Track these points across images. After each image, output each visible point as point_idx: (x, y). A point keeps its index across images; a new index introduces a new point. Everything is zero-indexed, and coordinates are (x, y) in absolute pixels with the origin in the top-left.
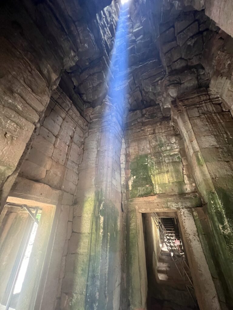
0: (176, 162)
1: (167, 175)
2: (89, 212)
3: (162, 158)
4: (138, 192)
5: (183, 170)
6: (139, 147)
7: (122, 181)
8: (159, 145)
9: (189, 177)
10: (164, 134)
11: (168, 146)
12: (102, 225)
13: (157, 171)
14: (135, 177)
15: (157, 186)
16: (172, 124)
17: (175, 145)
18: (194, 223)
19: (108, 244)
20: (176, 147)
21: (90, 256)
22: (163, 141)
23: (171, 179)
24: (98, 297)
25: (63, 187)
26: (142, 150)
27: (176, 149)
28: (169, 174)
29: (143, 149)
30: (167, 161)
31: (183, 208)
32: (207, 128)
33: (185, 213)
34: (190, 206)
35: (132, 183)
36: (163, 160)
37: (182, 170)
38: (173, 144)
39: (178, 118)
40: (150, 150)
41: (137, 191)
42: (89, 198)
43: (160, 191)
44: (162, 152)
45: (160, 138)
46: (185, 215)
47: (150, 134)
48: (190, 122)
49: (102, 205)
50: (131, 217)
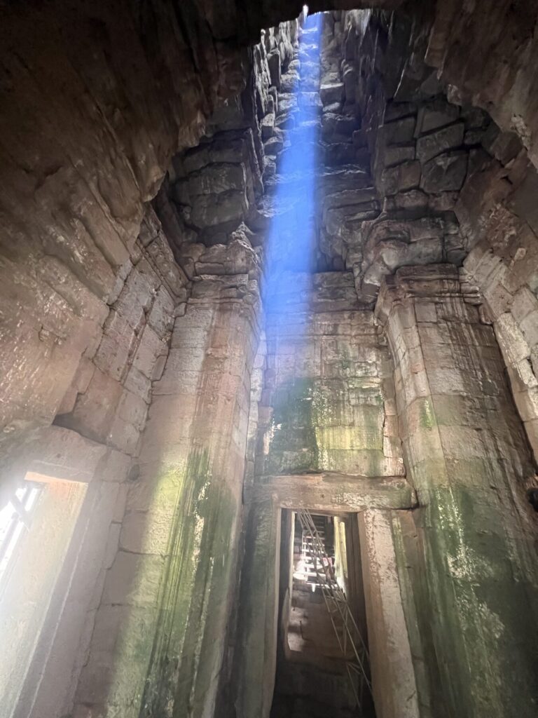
0: (371, 406)
1: (351, 432)
2: (168, 504)
3: (344, 391)
4: (283, 461)
5: (384, 426)
6: (296, 358)
7: (249, 432)
8: (341, 362)
9: (393, 443)
10: (355, 341)
11: (360, 367)
12: (198, 539)
13: (330, 419)
14: (279, 426)
15: (325, 454)
16: (374, 321)
17: (373, 369)
18: (391, 542)
19: (209, 584)
20: (375, 374)
21: (161, 611)
22: (351, 355)
23: (357, 443)
25: (111, 435)
26: (302, 367)
27: (375, 377)
28: (355, 430)
29: (305, 364)
30: (353, 402)
31: (372, 508)
33: (377, 518)
34: (388, 507)
35: (271, 439)
36: (346, 398)
37: (382, 426)
38: (370, 365)
39: (391, 314)
40: (321, 369)
41: (281, 459)
42: (172, 468)
43: (331, 464)
44: (346, 378)
45: (344, 347)
46: (376, 523)
47: (324, 334)
49: (203, 491)
50: (261, 518)
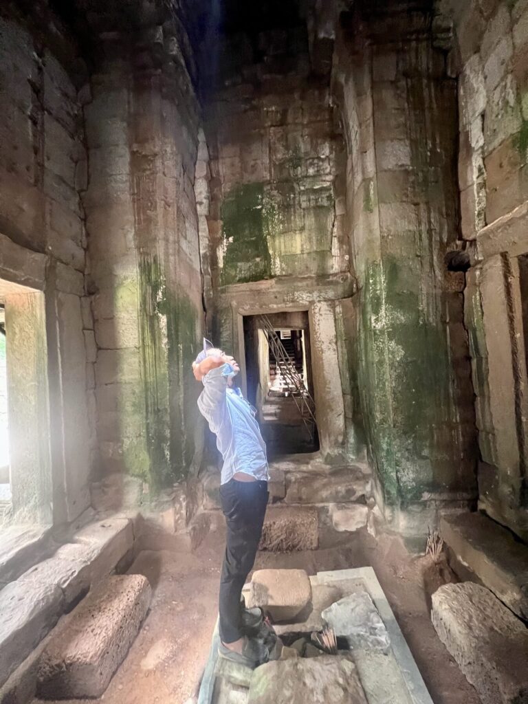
0: (322, 207)
1: (301, 236)
2: (130, 308)
3: (294, 195)
4: (238, 272)
5: (333, 226)
6: (242, 161)
7: (201, 248)
8: (291, 160)
9: (341, 242)
10: (306, 131)
11: (311, 164)
12: (164, 331)
13: (281, 226)
14: (231, 239)
15: (278, 261)
16: (329, 101)
17: (326, 164)
18: (333, 324)
19: (181, 363)
20: (328, 170)
21: (146, 383)
22: (303, 151)
23: (307, 247)
24: (169, 434)
25: (50, 248)
26: (250, 170)
27: (327, 174)
28: (305, 234)
29: (253, 166)
30: (304, 205)
31: (319, 301)
32: (402, 119)
33: (323, 309)
34: (333, 298)
35: (224, 252)
36: (297, 202)
37: (331, 227)
38: (323, 160)
39: (347, 80)
40: (270, 171)
41: (236, 270)
42: (126, 278)
43: (282, 269)
44: (297, 179)
45: (295, 139)
46: (321, 313)
47: (272, 126)
48: (372, 96)
49: (160, 293)
50: (223, 321)
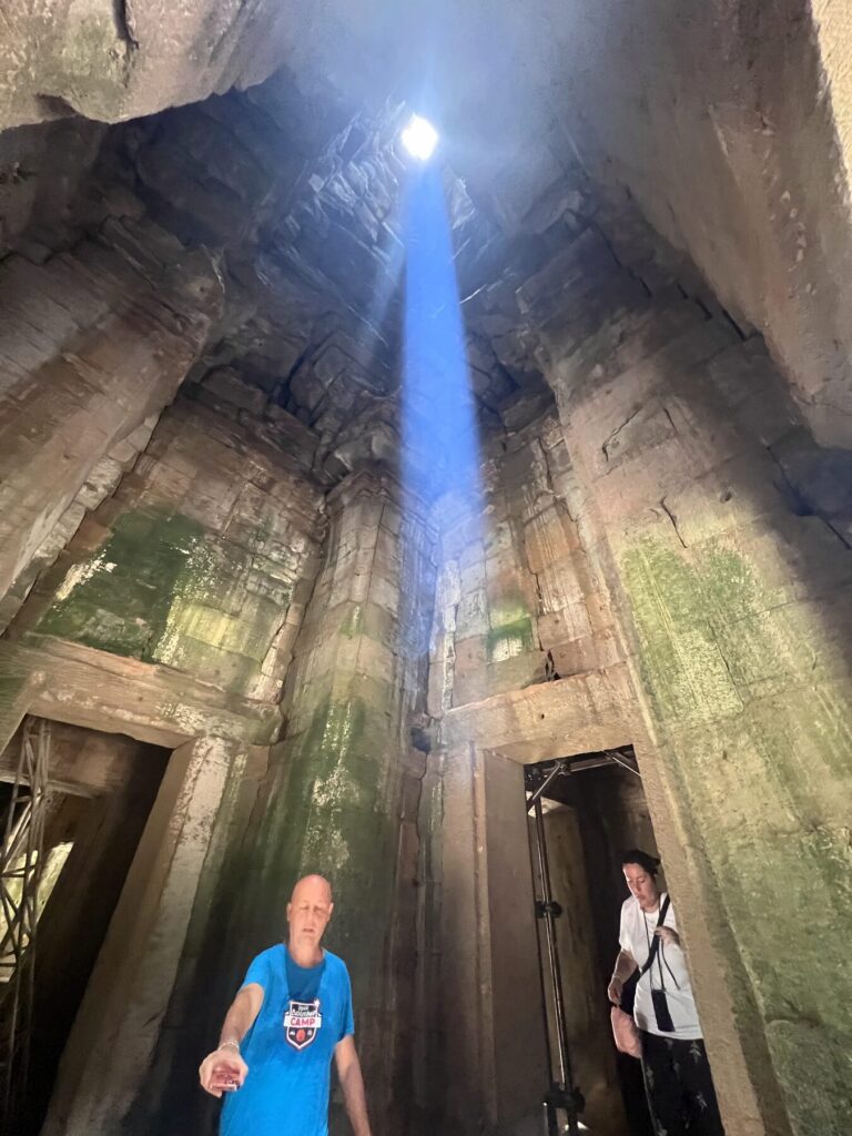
0: (272, 602)
1: (229, 624)
3: (244, 567)
4: (89, 622)
5: (277, 633)
6: (193, 487)
7: (43, 547)
8: (257, 529)
9: (280, 659)
10: (286, 514)
11: (277, 549)
13: (207, 594)
14: (110, 566)
15: (175, 639)
16: (321, 506)
17: (294, 560)
18: (222, 786)
20: (294, 567)
22: (274, 529)
23: (231, 642)
26: (197, 503)
27: (292, 571)
28: (234, 624)
29: (204, 502)
30: (251, 586)
31: (214, 736)
33: (214, 751)
34: (238, 738)
35: (83, 578)
36: (242, 578)
38: (292, 553)
40: (225, 523)
41: (87, 619)
43: (176, 657)
44: (254, 554)
45: (271, 513)
46: (209, 758)
47: (251, 481)
